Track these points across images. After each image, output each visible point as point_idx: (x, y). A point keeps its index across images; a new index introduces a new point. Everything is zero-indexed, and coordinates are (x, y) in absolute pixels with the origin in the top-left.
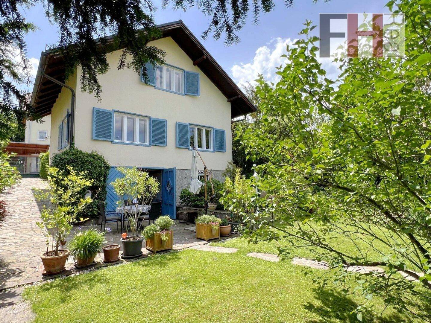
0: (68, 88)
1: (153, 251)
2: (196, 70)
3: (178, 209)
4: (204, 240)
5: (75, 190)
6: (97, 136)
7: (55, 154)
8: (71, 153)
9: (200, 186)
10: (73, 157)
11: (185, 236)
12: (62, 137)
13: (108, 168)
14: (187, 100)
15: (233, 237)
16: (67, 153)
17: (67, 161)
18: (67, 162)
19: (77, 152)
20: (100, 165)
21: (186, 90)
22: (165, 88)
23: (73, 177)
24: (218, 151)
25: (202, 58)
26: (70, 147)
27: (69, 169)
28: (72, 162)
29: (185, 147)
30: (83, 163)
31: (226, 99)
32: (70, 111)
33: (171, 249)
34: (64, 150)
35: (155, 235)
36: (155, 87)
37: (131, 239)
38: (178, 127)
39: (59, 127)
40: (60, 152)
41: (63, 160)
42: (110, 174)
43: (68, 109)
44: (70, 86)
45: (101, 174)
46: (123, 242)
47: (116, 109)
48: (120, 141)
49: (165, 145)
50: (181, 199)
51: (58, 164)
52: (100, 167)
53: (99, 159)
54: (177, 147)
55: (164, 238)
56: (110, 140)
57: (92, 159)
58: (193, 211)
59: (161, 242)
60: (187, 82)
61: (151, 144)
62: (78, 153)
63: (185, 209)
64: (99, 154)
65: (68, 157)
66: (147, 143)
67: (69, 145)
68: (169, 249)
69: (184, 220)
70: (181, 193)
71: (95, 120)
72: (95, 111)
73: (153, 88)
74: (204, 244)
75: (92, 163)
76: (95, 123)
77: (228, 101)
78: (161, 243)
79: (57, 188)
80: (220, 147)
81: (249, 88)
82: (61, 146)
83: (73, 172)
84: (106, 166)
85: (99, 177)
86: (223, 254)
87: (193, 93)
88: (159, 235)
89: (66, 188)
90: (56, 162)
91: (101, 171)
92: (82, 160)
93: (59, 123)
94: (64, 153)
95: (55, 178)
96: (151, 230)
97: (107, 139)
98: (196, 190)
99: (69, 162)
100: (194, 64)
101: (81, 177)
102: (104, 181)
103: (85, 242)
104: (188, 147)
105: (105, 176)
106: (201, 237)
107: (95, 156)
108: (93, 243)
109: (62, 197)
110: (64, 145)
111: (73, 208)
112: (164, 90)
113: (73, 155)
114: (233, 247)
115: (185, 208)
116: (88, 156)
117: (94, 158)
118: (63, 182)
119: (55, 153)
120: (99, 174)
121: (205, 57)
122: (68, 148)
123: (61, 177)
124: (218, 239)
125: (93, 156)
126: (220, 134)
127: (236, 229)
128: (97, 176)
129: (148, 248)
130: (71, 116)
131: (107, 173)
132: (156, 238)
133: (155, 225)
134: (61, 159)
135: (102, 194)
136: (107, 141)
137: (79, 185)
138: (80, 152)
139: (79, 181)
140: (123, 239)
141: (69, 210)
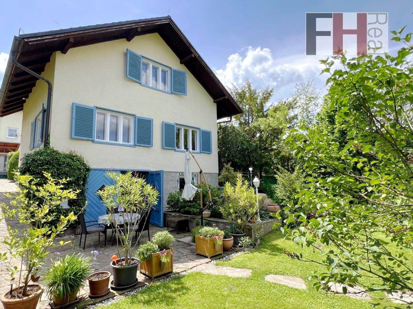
0: (44, 80)
1: (150, 275)
2: (182, 68)
3: (165, 215)
4: (207, 257)
5: (53, 203)
6: (77, 134)
7: (27, 155)
8: (45, 154)
9: (194, 192)
10: (48, 158)
11: (181, 250)
12: (35, 135)
13: (88, 170)
14: (173, 99)
15: (237, 252)
16: (40, 153)
17: (40, 162)
18: (41, 164)
19: (53, 152)
20: (79, 167)
21: (172, 89)
22: (151, 86)
23: (51, 187)
24: (204, 153)
25: (189, 56)
26: (45, 146)
27: (46, 176)
28: (47, 164)
29: (172, 148)
30: (60, 165)
31: (212, 100)
32: (46, 107)
33: (171, 272)
34: (38, 150)
35: (153, 256)
36: (140, 83)
37: (124, 263)
38: (164, 127)
39: (32, 124)
40: (32, 152)
41: (36, 161)
42: (90, 177)
43: (43, 104)
44: (46, 78)
45: (81, 178)
46: (114, 268)
47: (98, 106)
48: (102, 141)
49: (151, 146)
50: (168, 204)
51: (30, 165)
52: (80, 169)
53: (79, 161)
54: (163, 148)
55: (164, 260)
56: (90, 139)
57: (70, 160)
58: (183, 219)
59: (160, 264)
60: (174, 81)
61: (136, 144)
62: (54, 154)
63: (174, 216)
64: (77, 154)
65: (41, 158)
66: (132, 143)
67: (43, 144)
68: (169, 273)
69: (173, 228)
70: (169, 198)
71: (74, 116)
72: (74, 107)
73: (139, 84)
74: (207, 263)
75: (70, 165)
76: (74, 121)
77: (214, 102)
78: (160, 266)
79: (28, 203)
80: (206, 148)
81: (233, 90)
82: (34, 145)
83: (52, 180)
84: (86, 168)
85: (78, 181)
86: (237, 279)
87: (180, 92)
88: (159, 257)
89: (41, 201)
90: (27, 163)
91: (80, 174)
92: (59, 162)
93: (32, 120)
94: (37, 154)
95: (27, 189)
96: (147, 250)
97: (88, 138)
98: (190, 196)
99: (43, 164)
100: (181, 63)
101: (62, 186)
102: (83, 185)
103: (65, 273)
104: (174, 149)
105: (85, 180)
106: (202, 253)
107: (74, 156)
108: (76, 274)
109: (36, 215)
110: (37, 143)
111: (50, 230)
112: (149, 87)
113: (47, 155)
114: (244, 267)
115: (173, 214)
116: (66, 156)
117: (73, 160)
118: (37, 194)
119: (27, 153)
120: (78, 178)
121: (193, 56)
122: (42, 147)
123: (34, 188)
124: (221, 254)
125: (71, 157)
126: (206, 136)
127: (241, 242)
128: (76, 180)
129: (143, 271)
130: (46, 112)
131: (87, 176)
132: (154, 261)
133: (152, 242)
134: (33, 160)
135: (81, 199)
136: (88, 140)
137: (59, 198)
138: (57, 153)
139: (59, 192)
140: (114, 264)
141: (45, 232)
